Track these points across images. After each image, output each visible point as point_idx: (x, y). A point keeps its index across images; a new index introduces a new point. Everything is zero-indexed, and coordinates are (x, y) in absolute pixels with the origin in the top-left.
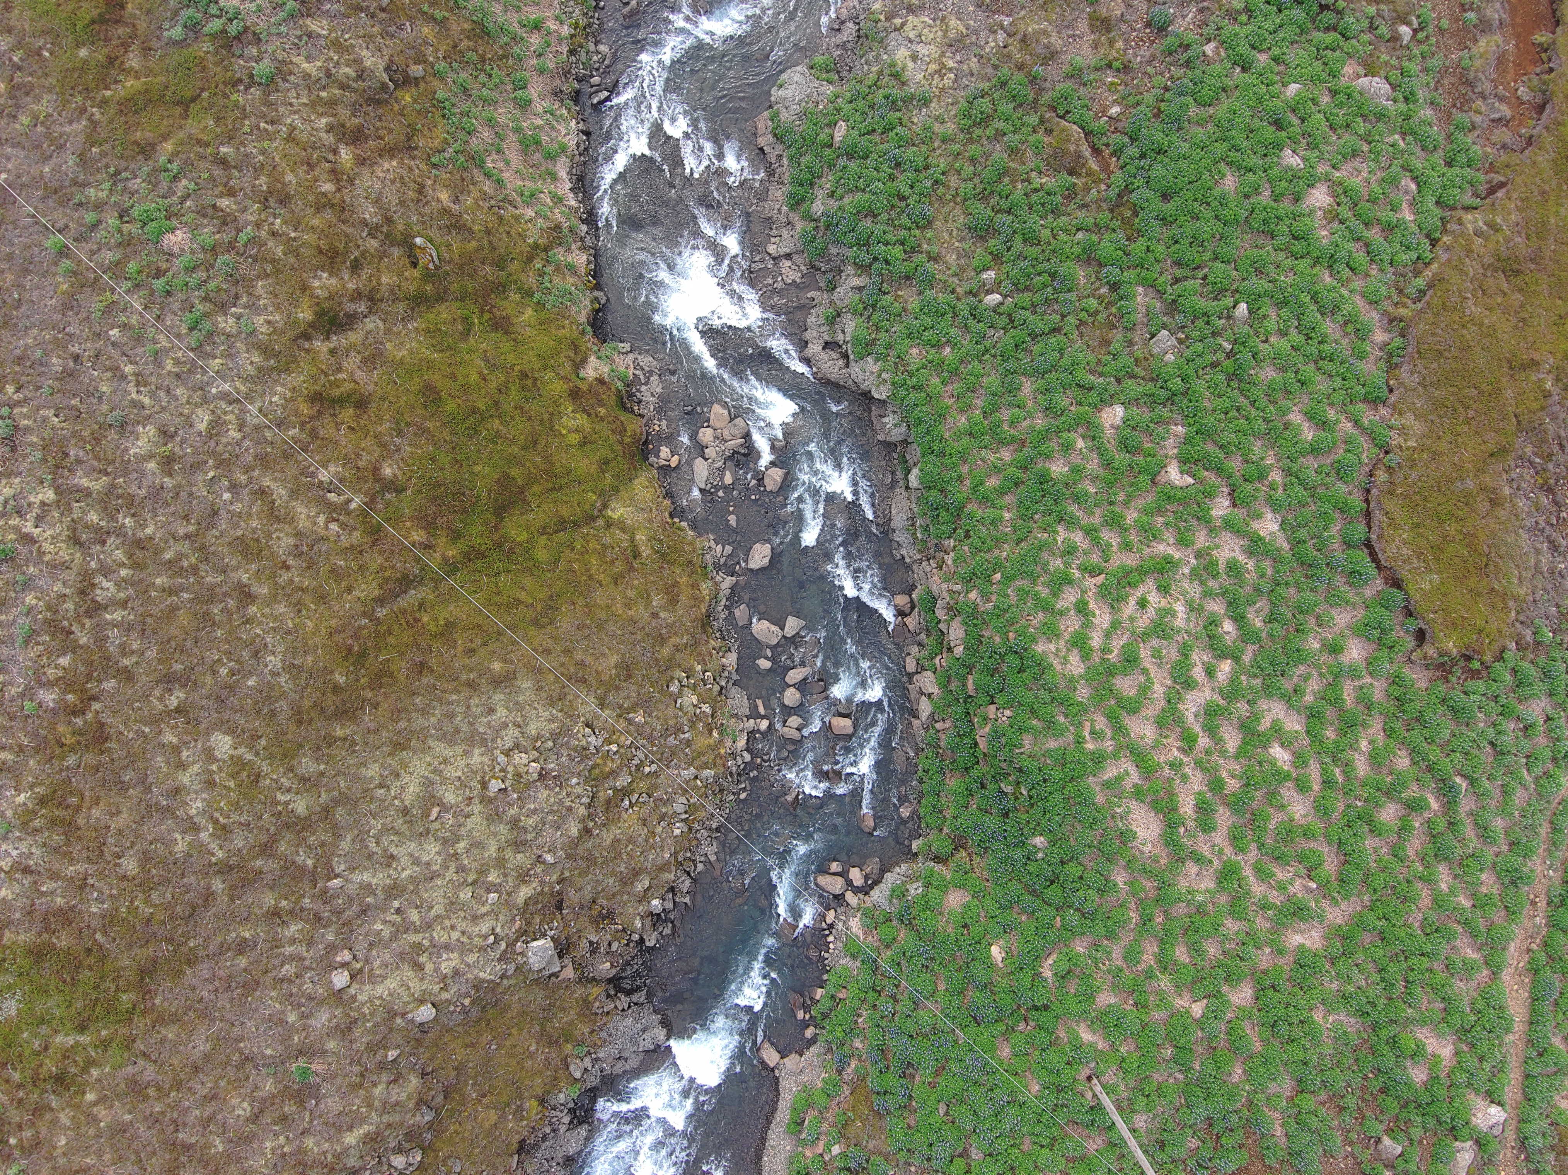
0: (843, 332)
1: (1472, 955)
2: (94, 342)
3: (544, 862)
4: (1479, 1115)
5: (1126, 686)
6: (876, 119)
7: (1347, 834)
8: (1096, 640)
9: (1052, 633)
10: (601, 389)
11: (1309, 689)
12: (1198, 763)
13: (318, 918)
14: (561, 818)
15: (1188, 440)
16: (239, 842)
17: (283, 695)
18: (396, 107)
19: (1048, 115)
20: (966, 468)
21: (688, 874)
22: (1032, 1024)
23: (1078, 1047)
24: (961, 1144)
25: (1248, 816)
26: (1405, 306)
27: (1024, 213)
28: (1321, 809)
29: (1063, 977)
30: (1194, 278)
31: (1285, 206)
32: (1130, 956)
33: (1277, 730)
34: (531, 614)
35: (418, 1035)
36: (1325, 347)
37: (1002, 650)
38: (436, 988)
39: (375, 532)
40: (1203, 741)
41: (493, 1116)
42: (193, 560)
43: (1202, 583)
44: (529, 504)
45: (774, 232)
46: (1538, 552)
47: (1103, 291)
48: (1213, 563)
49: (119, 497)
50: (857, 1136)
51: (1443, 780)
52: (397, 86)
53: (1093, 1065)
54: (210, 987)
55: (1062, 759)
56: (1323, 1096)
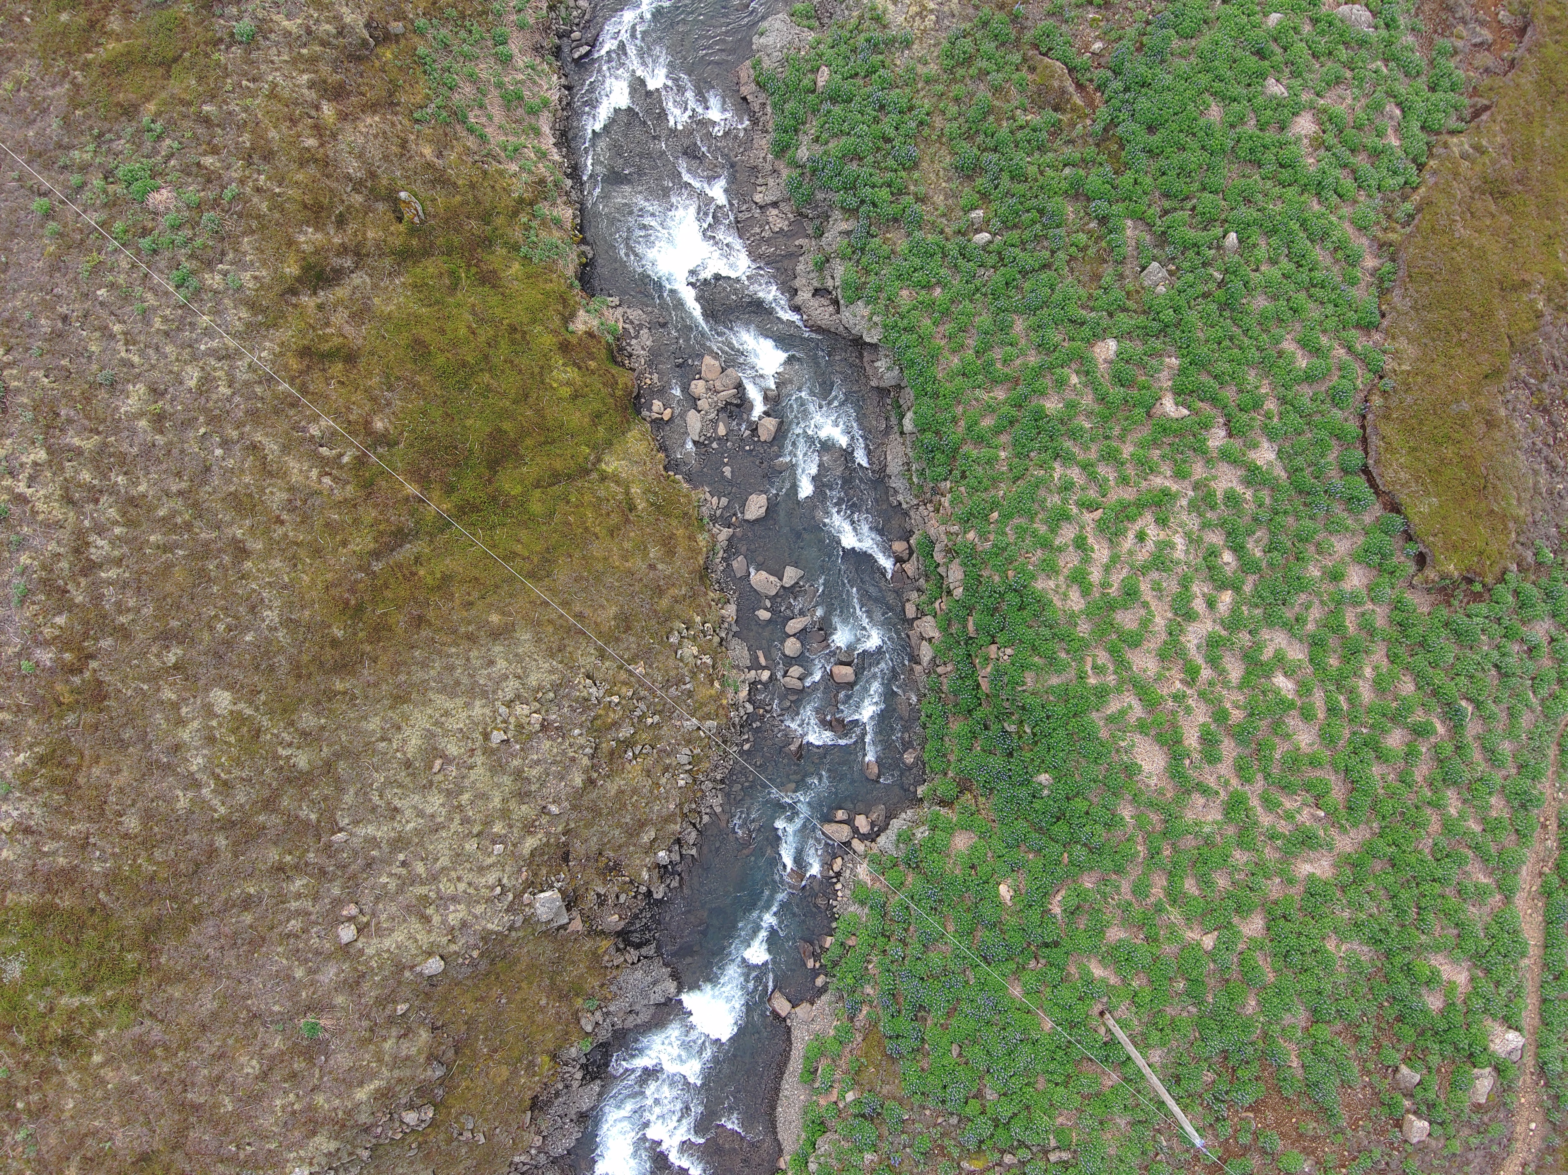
0: (833, 278)
1: (1483, 879)
2: (82, 302)
3: (549, 813)
4: (1497, 1041)
5: (1127, 620)
6: (859, 62)
7: (1355, 759)
8: (1095, 575)
9: (1051, 570)
10: (592, 343)
11: (1311, 618)
12: (1202, 695)
13: (323, 872)
14: (565, 768)
15: (1182, 371)
16: (241, 798)
17: (281, 650)
18: (377, 64)
19: (1031, 53)
20: (960, 409)
21: (694, 825)
22: (1043, 961)
23: (1089, 982)
24: (975, 1084)
25: (1253, 746)
26: (1394, 230)
27: (1010, 150)
28: (1327, 738)
29: (1072, 913)
30: (1182, 209)
31: (1270, 135)
32: (1140, 890)
33: (1280, 659)
34: (528, 566)
35: (427, 989)
36: (1315, 274)
37: (1002, 589)
38: (444, 940)
39: (368, 487)
40: (1206, 673)
41: (505, 1071)
42: (187, 517)
43: (1200, 515)
44: (522, 458)
45: (760, 181)
46: (1535, 473)
47: (1092, 225)
48: (1211, 494)
49: (110, 455)
50: (870, 1082)
51: (1449, 704)
52: (377, 43)
53: (1105, 1000)
54: (216, 944)
55: (1065, 695)
56: (1338, 1025)
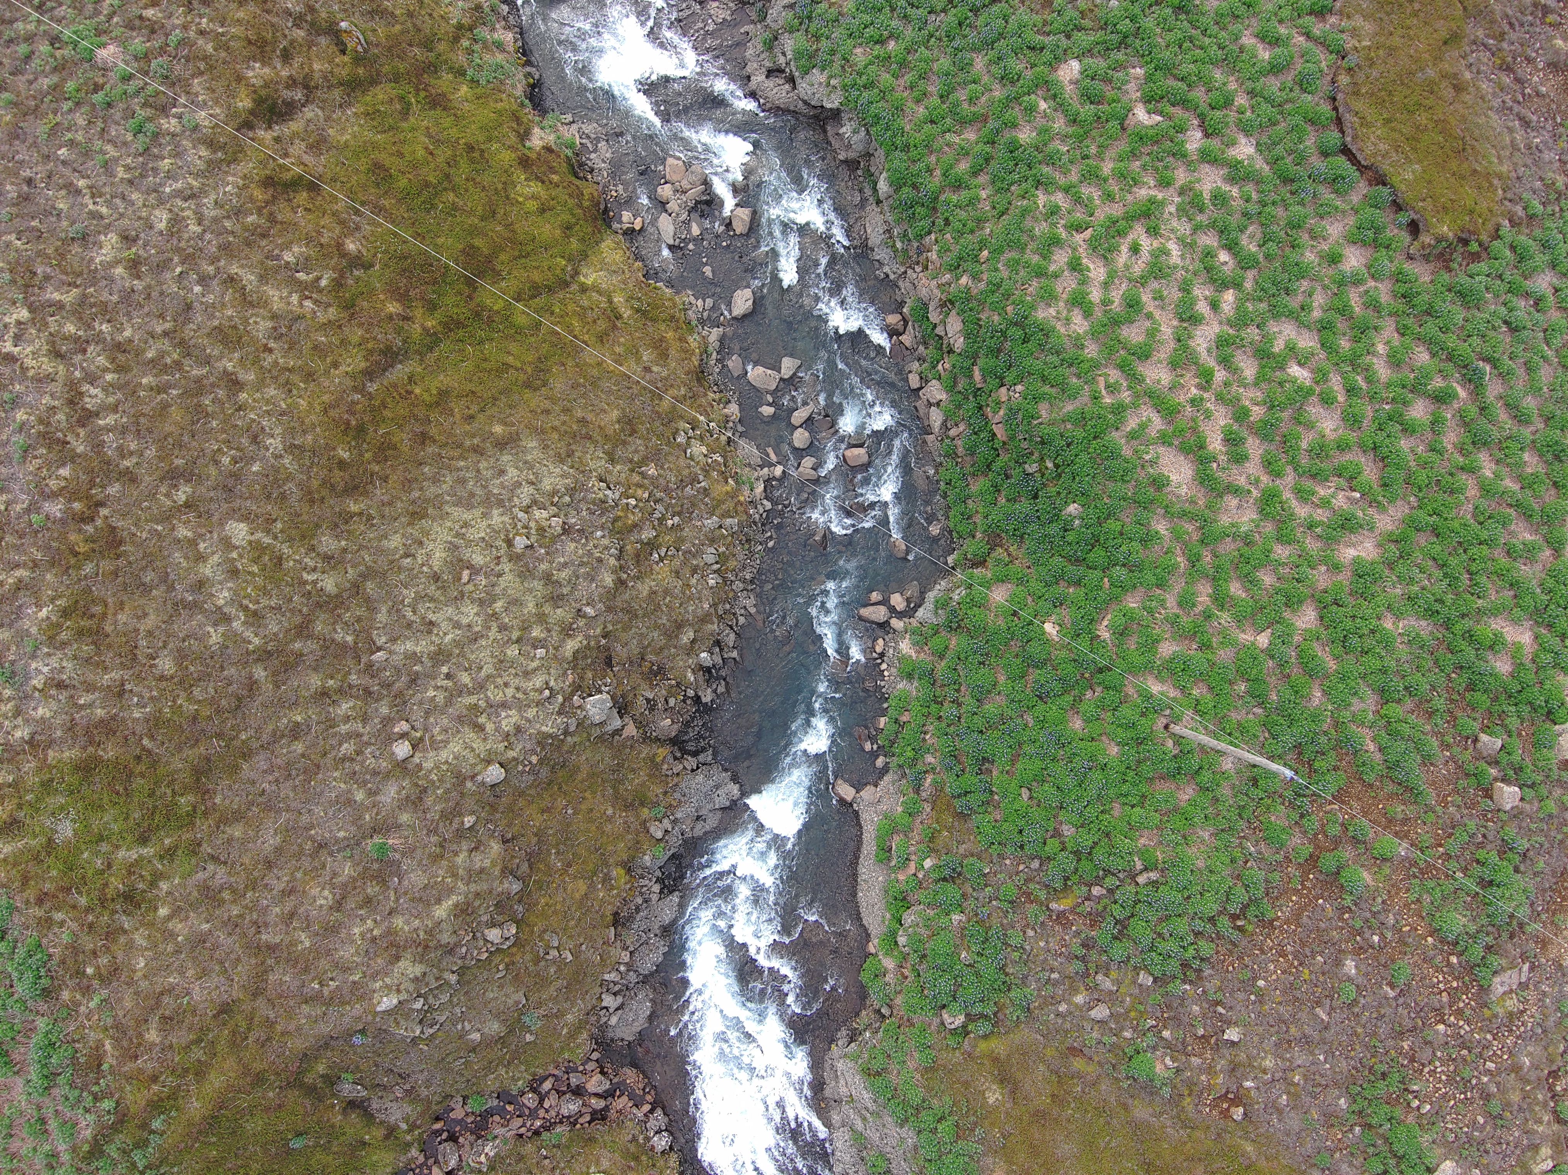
0: (784, 54)
1: (1528, 537)
2: (44, 164)
3: (585, 616)
5: (1134, 334)
7: (1381, 435)
8: (1095, 295)
9: (1049, 297)
10: (550, 157)
11: (1315, 304)
12: (1220, 399)
13: (368, 692)
14: (593, 569)
15: (1149, 80)
16: (273, 627)
17: (289, 478)
20: (933, 157)
21: (731, 627)
22: (1099, 687)
23: (1149, 698)
24: (1051, 823)
25: (1278, 439)
28: (1350, 419)
29: (1121, 635)
32: (1186, 602)
33: (1291, 349)
34: (523, 377)
35: (491, 800)
37: (1003, 327)
38: (501, 747)
39: (350, 307)
41: (582, 886)
42: (176, 356)
43: (1190, 219)
44: (499, 272)
46: (1510, 130)
48: (1198, 197)
49: (92, 306)
50: (946, 846)
51: (1465, 367)
53: (1168, 712)
54: (271, 778)
55: (1081, 419)
56: (1409, 704)
